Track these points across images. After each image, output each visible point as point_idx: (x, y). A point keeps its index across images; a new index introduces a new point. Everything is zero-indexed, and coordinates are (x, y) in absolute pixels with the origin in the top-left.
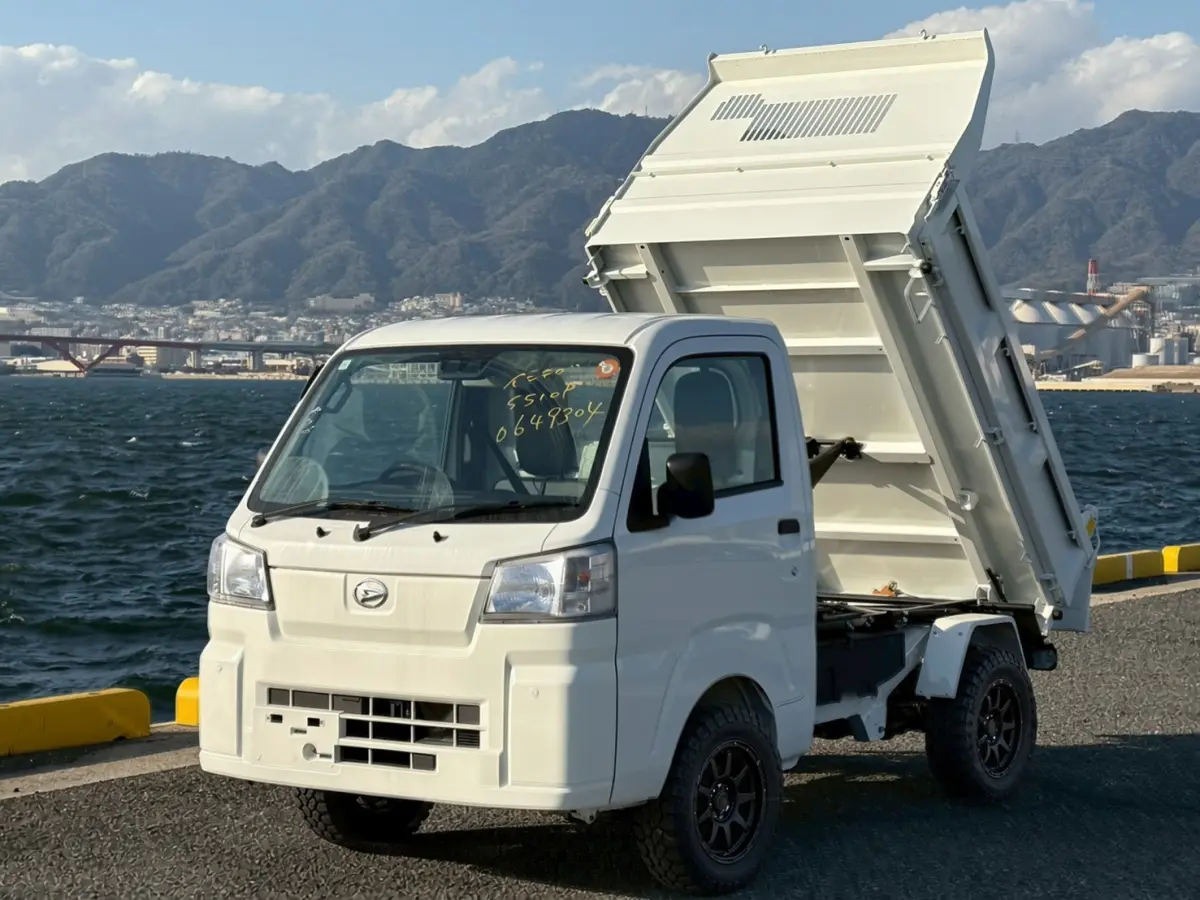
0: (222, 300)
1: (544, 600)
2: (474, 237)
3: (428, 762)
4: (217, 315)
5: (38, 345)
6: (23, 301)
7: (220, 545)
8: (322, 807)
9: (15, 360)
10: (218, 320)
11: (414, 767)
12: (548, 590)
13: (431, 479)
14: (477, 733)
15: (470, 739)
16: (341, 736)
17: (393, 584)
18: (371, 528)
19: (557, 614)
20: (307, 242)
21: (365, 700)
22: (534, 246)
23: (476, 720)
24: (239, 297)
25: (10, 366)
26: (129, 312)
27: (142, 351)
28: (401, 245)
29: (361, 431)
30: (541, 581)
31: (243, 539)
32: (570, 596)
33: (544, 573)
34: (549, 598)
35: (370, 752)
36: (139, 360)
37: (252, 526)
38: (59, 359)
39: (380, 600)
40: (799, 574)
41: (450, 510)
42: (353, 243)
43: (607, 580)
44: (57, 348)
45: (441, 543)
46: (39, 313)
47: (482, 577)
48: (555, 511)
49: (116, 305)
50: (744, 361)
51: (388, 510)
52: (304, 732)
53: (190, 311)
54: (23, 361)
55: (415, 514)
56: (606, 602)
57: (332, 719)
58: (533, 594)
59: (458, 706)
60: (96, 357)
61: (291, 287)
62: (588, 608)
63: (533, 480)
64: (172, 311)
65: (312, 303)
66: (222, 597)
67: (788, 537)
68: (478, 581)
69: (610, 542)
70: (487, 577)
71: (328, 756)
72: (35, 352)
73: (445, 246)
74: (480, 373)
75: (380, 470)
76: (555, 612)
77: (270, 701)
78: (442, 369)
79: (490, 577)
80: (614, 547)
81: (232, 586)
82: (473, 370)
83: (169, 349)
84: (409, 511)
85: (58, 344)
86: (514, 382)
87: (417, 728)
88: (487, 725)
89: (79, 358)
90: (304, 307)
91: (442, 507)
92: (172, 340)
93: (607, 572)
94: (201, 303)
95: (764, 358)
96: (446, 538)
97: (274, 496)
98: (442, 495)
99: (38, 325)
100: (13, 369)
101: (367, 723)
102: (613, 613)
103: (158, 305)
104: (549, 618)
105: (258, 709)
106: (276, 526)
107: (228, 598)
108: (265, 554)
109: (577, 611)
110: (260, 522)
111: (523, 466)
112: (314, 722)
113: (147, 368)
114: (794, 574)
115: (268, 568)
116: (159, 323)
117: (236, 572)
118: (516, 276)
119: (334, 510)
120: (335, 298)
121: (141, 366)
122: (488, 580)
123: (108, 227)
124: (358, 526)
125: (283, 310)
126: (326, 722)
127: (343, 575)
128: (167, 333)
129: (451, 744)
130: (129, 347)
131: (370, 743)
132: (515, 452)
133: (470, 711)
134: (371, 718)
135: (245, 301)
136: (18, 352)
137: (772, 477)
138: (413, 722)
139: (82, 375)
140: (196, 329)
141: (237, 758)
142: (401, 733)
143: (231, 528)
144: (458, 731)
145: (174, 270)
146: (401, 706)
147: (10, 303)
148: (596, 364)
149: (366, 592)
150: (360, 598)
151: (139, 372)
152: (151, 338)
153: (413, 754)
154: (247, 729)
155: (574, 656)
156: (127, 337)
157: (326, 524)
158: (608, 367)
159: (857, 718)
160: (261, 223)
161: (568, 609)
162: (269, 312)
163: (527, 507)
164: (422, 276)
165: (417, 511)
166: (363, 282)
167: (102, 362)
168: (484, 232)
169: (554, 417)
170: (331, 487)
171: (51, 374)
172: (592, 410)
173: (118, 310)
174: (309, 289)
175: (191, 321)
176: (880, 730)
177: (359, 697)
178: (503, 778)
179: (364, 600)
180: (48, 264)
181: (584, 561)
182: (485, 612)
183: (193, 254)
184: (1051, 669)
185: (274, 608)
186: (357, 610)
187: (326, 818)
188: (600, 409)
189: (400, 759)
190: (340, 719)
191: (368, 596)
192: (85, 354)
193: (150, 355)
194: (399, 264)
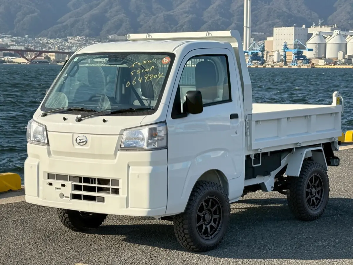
0: (78, 36)
1: (141, 143)
2: (168, 13)
3: (102, 200)
4: (77, 42)
5: (13, 52)
6: (6, 37)
7: (31, 123)
8: (66, 215)
9: (5, 58)
10: (76, 43)
11: (97, 201)
12: (143, 139)
13: (103, 100)
14: (118, 189)
15: (116, 191)
16: (72, 190)
17: (89, 137)
18: (82, 117)
19: (145, 148)
20: (108, 15)
21: (80, 178)
22: (191, 16)
23: (118, 185)
24: (84, 35)
25: (3, 60)
26: (44, 40)
27: (49, 55)
28: (142, 16)
29: (87, 83)
30: (141, 136)
31: (38, 121)
32: (150, 141)
33: (141, 134)
34: (143, 142)
35: (82, 196)
36: (49, 58)
37: (42, 116)
38: (21, 58)
39: (84, 143)
40: (238, 134)
41: (109, 111)
42: (124, 15)
43: (163, 136)
44: (19, 54)
45: (106, 123)
46: (13, 41)
47: (119, 135)
48: (145, 111)
49: (40, 38)
50: (219, 57)
51: (88, 111)
52: (60, 189)
53: (66, 40)
54: (7, 59)
55: (96, 112)
56: (163, 144)
57: (69, 184)
58: (138, 140)
59: (112, 180)
60: (33, 57)
61: (102, 31)
62: (157, 146)
63: (147, 100)
64: (60, 40)
65: (110, 37)
66: (31, 141)
67: (234, 120)
68: (118, 136)
69: (165, 122)
70: (121, 135)
71: (69, 197)
72: (11, 55)
73: (158, 16)
74: (122, 62)
75: (89, 96)
76: (145, 147)
77: (48, 178)
78: (109, 61)
79: (122, 135)
80: (166, 124)
81: (35, 138)
82: (120, 61)
83: (59, 54)
84: (95, 111)
85: (20, 52)
86: (133, 65)
87: (98, 187)
88: (121, 187)
89: (27, 57)
90: (107, 39)
91: (107, 110)
92: (61, 51)
93: (163, 133)
94: (71, 38)
95: (226, 56)
96: (107, 121)
97: (49, 106)
98: (107, 105)
99: (12, 45)
100: (4, 61)
101: (81, 186)
102: (166, 147)
103: (55, 38)
104: (142, 149)
105: (44, 181)
106: (50, 117)
107: (34, 142)
108: (46, 127)
109: (153, 147)
110: (44, 115)
111: (143, 95)
112: (63, 185)
113: (52, 61)
114: (236, 133)
115: (47, 131)
116: (56, 44)
117: (36, 133)
118: (184, 27)
119: (70, 111)
120: (118, 35)
121: (49, 60)
122: (121, 136)
123: (36, 9)
124: (77, 116)
125: (99, 40)
126: (67, 185)
127: (72, 134)
128: (59, 48)
129: (109, 193)
130: (45, 53)
131: (82, 193)
132: (141, 90)
133: (116, 182)
134: (82, 184)
135: (86, 36)
136: (5, 55)
137: (228, 98)
138: (96, 185)
139: (28, 64)
140: (69, 47)
141: (38, 198)
142: (92, 189)
143: (34, 117)
144: (112, 189)
145: (60, 25)
146: (93, 180)
147: (2, 37)
148: (162, 59)
149: (80, 140)
150: (78, 142)
151: (49, 62)
152: (53, 50)
153: (97, 197)
154: (41, 188)
155: (152, 163)
156: (44, 50)
157: (66, 116)
158: (166, 60)
159: (263, 183)
160: (91, 8)
161: (149, 146)
162: (95, 41)
163: (136, 110)
164: (150, 27)
165: (97, 111)
166: (128, 30)
167: (36, 59)
168: (173, 11)
169: (146, 78)
170: (69, 103)
171: (18, 63)
172: (160, 75)
173: (41, 40)
174: (109, 32)
175: (67, 44)
176: (272, 187)
177: (78, 177)
178: (127, 206)
179: (79, 143)
180: (15, 23)
181: (155, 129)
182: (120, 147)
183: (67, 19)
184: (336, 166)
185: (49, 146)
186: (77, 147)
187: (68, 220)
188: (163, 75)
189: (92, 198)
190: (72, 185)
191: (81, 141)
192: (29, 56)
193: (52, 56)
194: (141, 23)
